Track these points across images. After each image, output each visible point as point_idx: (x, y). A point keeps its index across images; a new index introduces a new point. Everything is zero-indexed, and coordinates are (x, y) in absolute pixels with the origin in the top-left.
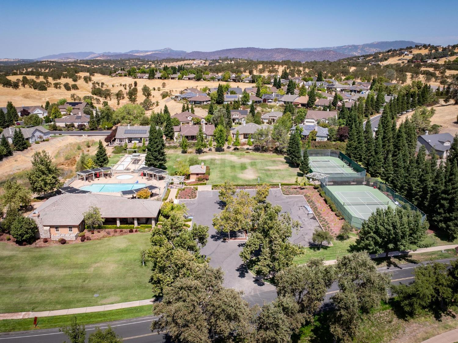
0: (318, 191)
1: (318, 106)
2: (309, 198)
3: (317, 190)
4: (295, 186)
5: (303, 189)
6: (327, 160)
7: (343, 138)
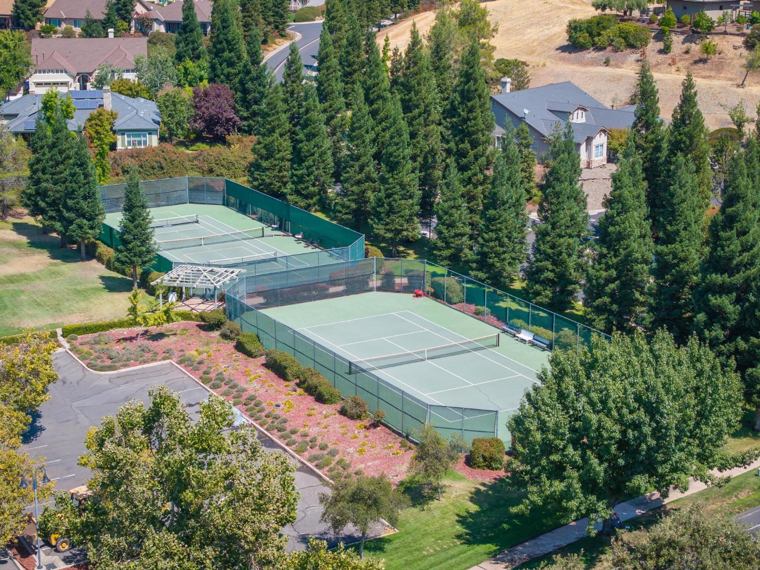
0: (225, 336)
1: (59, 21)
2: (204, 368)
3: (216, 334)
4: (125, 332)
5: (160, 336)
6: (185, 218)
7: (220, 130)
